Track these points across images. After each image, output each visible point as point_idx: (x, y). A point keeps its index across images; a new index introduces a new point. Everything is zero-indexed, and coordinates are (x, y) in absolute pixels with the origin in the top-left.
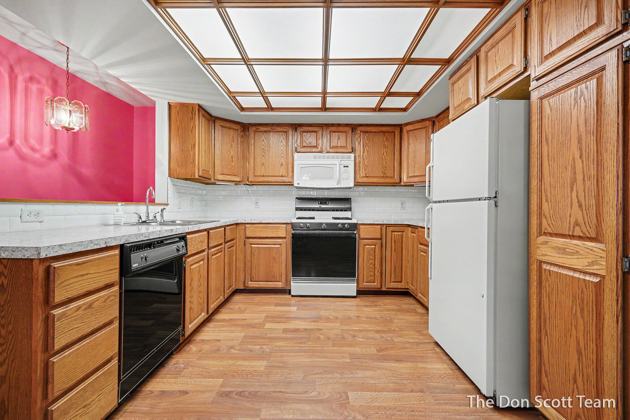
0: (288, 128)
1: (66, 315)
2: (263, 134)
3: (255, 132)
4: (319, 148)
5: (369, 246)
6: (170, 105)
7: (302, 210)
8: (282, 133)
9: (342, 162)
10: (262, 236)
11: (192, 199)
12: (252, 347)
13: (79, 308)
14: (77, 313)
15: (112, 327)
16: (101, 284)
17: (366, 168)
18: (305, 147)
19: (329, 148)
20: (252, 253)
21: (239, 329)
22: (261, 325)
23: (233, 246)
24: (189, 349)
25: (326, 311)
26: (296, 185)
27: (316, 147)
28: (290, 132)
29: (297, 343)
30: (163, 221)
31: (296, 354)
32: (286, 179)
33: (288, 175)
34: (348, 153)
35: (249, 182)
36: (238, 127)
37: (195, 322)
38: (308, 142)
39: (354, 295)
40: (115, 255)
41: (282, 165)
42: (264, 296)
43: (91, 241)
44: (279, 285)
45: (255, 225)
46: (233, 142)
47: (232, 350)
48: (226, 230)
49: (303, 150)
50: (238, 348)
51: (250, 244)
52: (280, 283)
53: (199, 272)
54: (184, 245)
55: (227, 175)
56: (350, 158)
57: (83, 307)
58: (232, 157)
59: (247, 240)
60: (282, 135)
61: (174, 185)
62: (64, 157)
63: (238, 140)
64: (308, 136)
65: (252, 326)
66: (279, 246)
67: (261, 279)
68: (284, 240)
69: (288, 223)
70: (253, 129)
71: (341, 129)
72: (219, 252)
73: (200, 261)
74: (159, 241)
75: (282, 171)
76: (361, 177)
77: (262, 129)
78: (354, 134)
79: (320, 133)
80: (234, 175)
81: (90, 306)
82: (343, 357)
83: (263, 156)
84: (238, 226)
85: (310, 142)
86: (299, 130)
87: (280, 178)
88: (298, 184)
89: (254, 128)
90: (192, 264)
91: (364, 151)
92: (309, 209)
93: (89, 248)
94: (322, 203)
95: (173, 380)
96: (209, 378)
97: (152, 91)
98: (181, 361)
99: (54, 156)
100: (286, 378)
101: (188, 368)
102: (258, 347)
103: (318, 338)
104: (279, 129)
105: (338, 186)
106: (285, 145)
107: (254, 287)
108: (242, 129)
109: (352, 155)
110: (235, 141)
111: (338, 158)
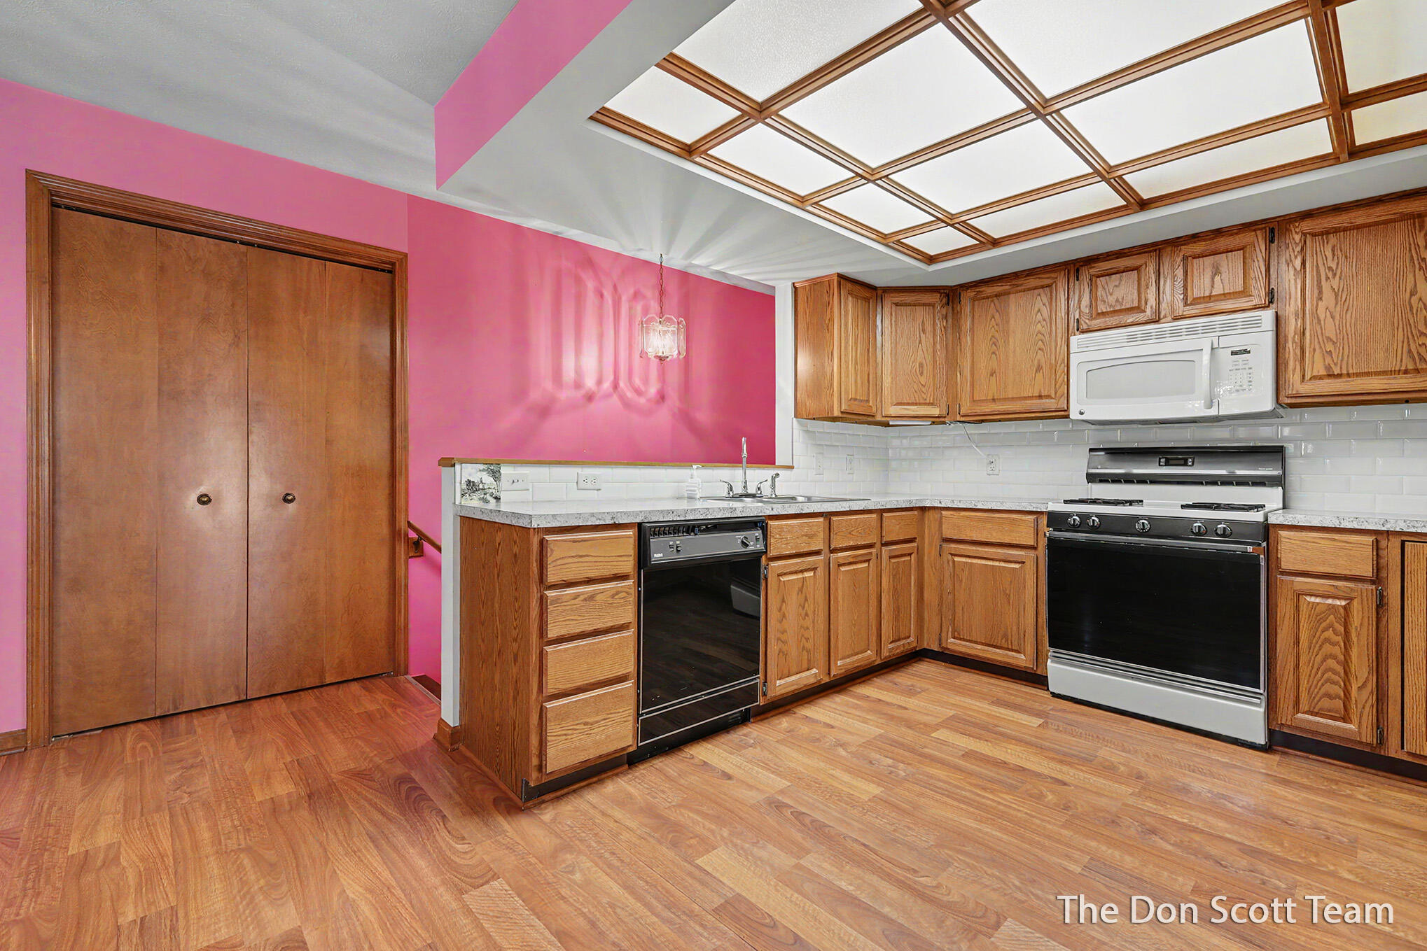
0: (1053, 275)
1: (560, 601)
2: (992, 301)
3: (974, 300)
4: (1148, 311)
5: (1318, 600)
6: (795, 289)
7: (1107, 481)
8: (1041, 291)
9: (1225, 342)
10: (976, 538)
11: (849, 458)
12: (878, 756)
13: (577, 596)
14: (573, 602)
15: (625, 634)
16: (606, 573)
17: (1329, 347)
18: (1103, 314)
19: (1181, 304)
20: (954, 575)
21: (880, 721)
22: (928, 728)
23: (910, 555)
24: (777, 722)
25: (1124, 754)
26: (1074, 415)
27: (1138, 309)
28: (1062, 284)
29: (976, 786)
30: (774, 496)
31: (955, 803)
32: (1050, 404)
33: (1056, 393)
34: (1255, 308)
35: (962, 416)
36: (934, 298)
37: (793, 678)
38: (1111, 300)
39: (1258, 742)
40: (629, 537)
41: (1039, 368)
42: (983, 678)
43: (593, 515)
44: (1022, 660)
45: (963, 514)
46: (924, 331)
47: (840, 750)
48: (884, 519)
49: (1098, 322)
50: (854, 749)
51: (952, 555)
52: (1023, 657)
53: (801, 590)
54: (761, 537)
55: (908, 404)
56: (1257, 323)
57: (582, 597)
58: (921, 365)
59: (945, 545)
60: (1039, 295)
61: (807, 432)
62: (673, 399)
63: (934, 324)
64: (1111, 287)
65: (909, 724)
66: (1017, 566)
67: (975, 637)
68: (1032, 554)
69: (1041, 513)
70: (968, 294)
71: (1223, 243)
72: (865, 561)
73: (807, 570)
74: (710, 524)
75: (1040, 384)
76: (1308, 376)
77: (989, 290)
78: (1279, 247)
79: (1151, 268)
80: (925, 404)
81: (591, 598)
82: (1067, 856)
83: (994, 353)
84: (927, 514)
85: (1117, 301)
86: (1085, 275)
87: (1034, 401)
88: (1081, 413)
89: (971, 293)
90: (785, 574)
91: (1320, 292)
92: (1129, 479)
93: (589, 523)
94: (1171, 462)
95: (725, 754)
96: (773, 773)
97: (765, 272)
98: (755, 734)
99: (662, 397)
100: (894, 830)
101: (755, 748)
102: (890, 762)
103: (1040, 797)
104: (1033, 282)
105: (1213, 412)
106: (1048, 320)
107: (961, 652)
108: (945, 300)
109: (1267, 316)
110: (929, 328)
111: (1207, 330)
